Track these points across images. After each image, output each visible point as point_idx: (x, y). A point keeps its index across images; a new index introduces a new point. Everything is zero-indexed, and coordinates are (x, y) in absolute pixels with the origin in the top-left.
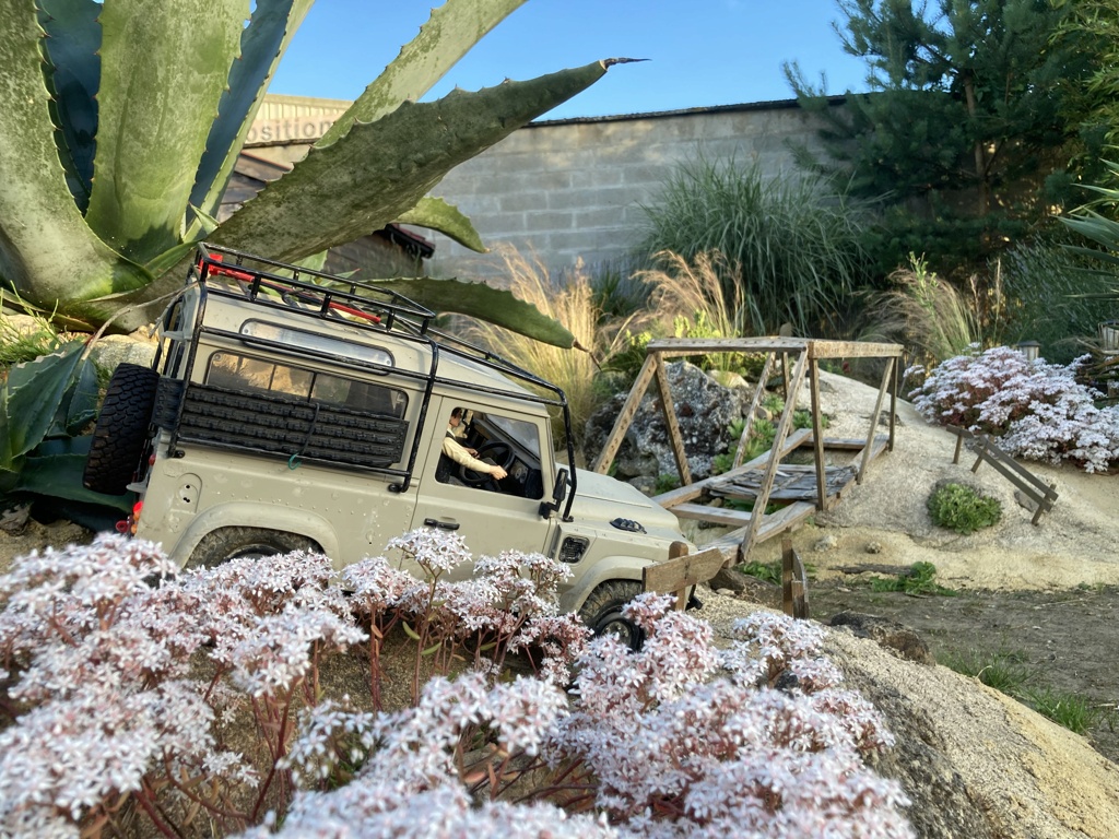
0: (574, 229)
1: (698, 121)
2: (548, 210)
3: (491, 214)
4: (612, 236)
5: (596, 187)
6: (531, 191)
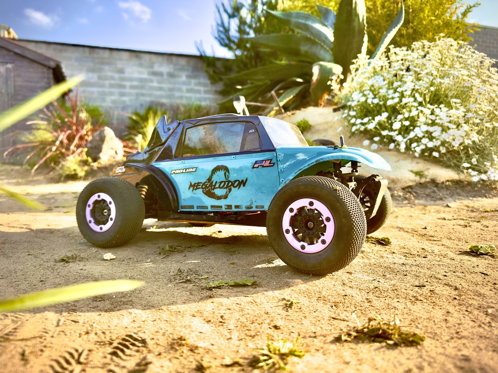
0: (127, 90)
1: (174, 59)
2: (118, 82)
3: (93, 81)
4: (143, 95)
5: (136, 75)
6: (110, 74)
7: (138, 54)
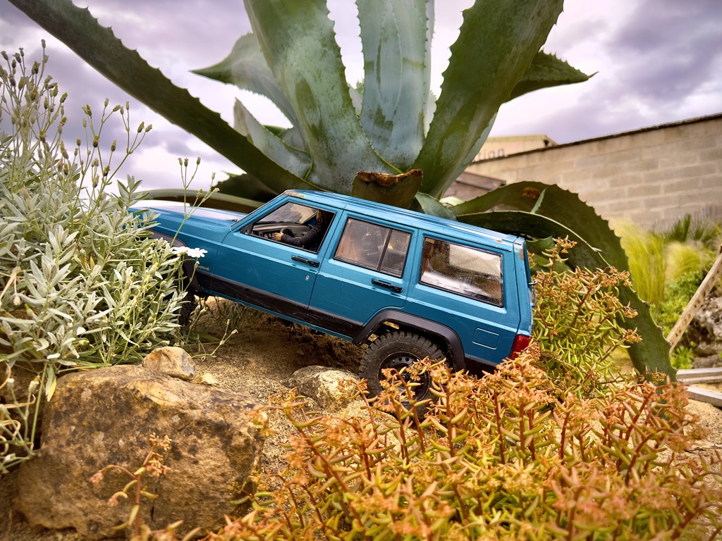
0: (662, 195)
3: (602, 190)
4: (691, 198)
5: (678, 167)
6: (630, 174)
7: (681, 128)
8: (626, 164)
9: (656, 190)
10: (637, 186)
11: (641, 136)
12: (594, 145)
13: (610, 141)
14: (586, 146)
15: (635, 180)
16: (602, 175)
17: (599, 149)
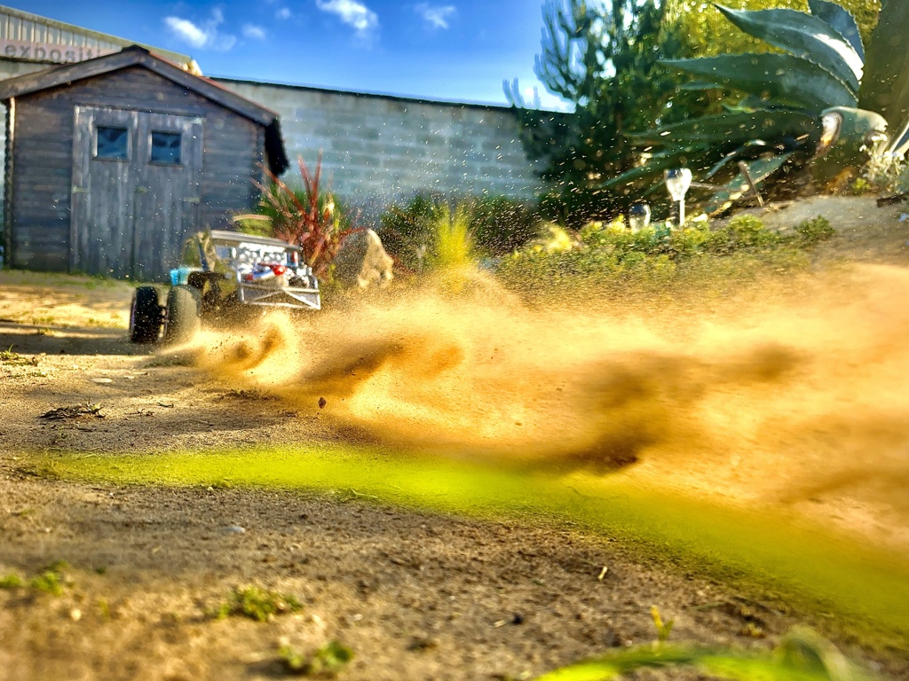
0: (381, 169)
1: (465, 113)
2: (365, 153)
3: (323, 150)
5: (397, 143)
6: (354, 139)
7: (403, 104)
8: (348, 127)
9: (375, 162)
10: (358, 154)
11: (364, 101)
12: (318, 96)
13: (334, 97)
14: (307, 95)
15: (357, 146)
16: (323, 132)
17: (322, 102)
